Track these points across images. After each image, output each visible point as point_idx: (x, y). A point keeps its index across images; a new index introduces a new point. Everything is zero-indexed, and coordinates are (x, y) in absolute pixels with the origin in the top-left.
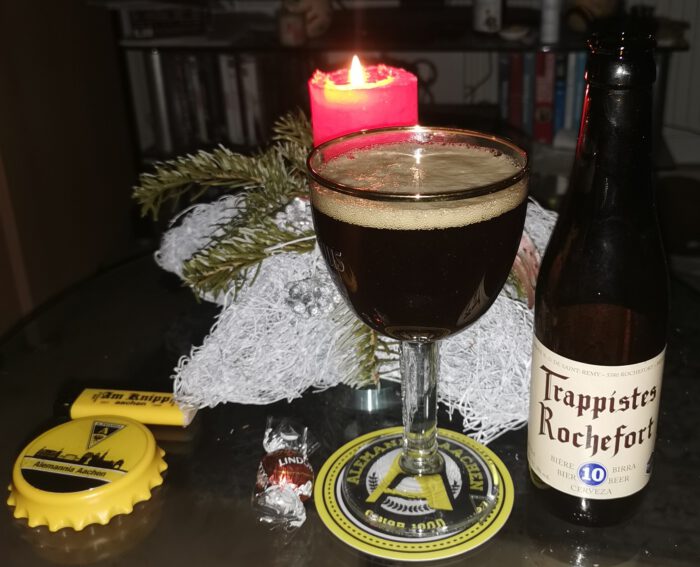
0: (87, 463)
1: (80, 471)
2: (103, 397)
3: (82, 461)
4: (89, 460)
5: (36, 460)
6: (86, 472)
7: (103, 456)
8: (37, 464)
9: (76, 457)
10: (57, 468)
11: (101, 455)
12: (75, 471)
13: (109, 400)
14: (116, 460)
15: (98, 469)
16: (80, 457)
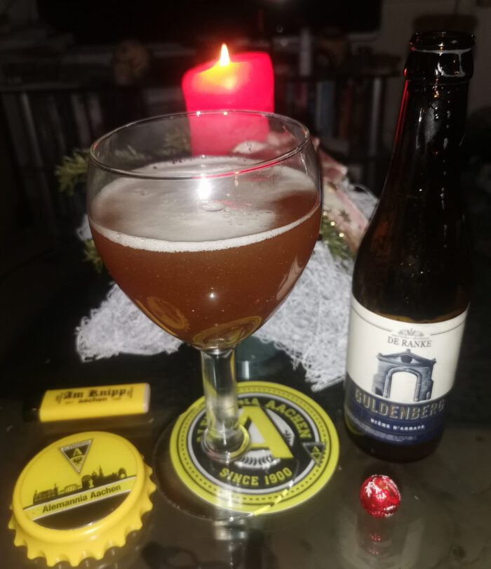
0: (92, 486)
1: (93, 495)
2: (66, 398)
3: (85, 486)
4: (91, 482)
5: (41, 506)
6: (100, 494)
7: (101, 474)
8: (45, 509)
9: (75, 485)
10: (68, 503)
11: (98, 473)
12: (90, 497)
13: (71, 399)
14: (116, 471)
15: (110, 486)
16: (79, 483)
